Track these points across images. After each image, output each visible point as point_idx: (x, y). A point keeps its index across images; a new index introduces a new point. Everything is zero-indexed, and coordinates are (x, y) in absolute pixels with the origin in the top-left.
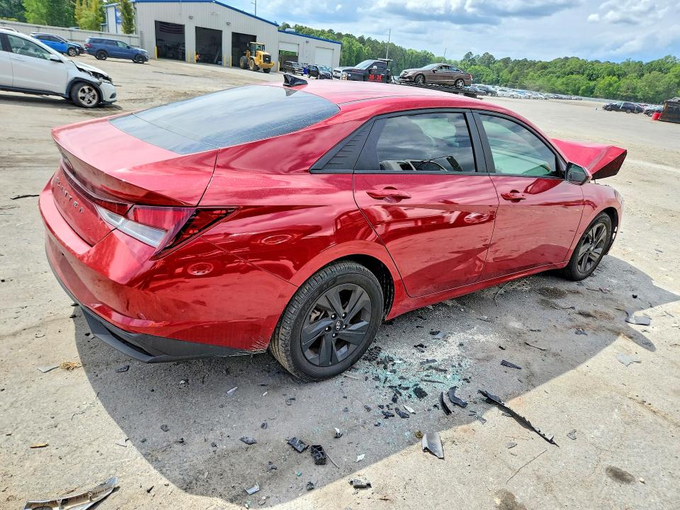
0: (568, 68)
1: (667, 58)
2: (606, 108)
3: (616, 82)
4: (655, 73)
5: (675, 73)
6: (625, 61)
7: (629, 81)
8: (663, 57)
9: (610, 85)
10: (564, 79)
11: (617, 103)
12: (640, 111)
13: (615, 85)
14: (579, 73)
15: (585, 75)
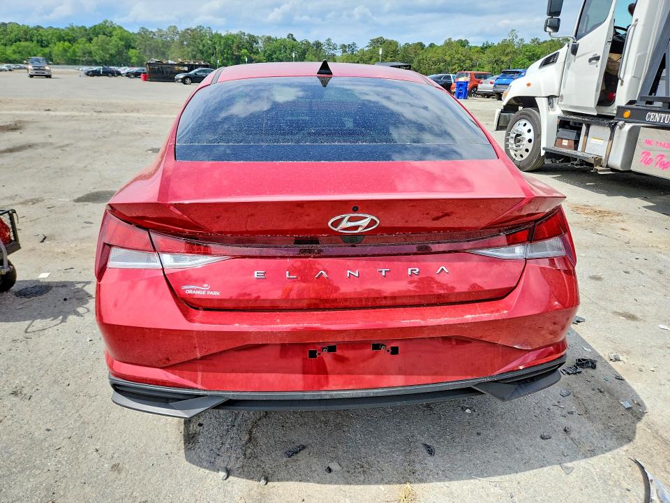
0: (13, 35)
1: (106, 22)
2: (88, 74)
3: (70, 48)
4: (101, 37)
5: (118, 36)
6: (68, 26)
7: (81, 46)
8: (101, 22)
9: (65, 51)
10: (13, 47)
11: (95, 68)
12: (119, 74)
13: (71, 50)
14: (26, 40)
15: (35, 42)
